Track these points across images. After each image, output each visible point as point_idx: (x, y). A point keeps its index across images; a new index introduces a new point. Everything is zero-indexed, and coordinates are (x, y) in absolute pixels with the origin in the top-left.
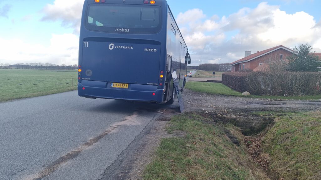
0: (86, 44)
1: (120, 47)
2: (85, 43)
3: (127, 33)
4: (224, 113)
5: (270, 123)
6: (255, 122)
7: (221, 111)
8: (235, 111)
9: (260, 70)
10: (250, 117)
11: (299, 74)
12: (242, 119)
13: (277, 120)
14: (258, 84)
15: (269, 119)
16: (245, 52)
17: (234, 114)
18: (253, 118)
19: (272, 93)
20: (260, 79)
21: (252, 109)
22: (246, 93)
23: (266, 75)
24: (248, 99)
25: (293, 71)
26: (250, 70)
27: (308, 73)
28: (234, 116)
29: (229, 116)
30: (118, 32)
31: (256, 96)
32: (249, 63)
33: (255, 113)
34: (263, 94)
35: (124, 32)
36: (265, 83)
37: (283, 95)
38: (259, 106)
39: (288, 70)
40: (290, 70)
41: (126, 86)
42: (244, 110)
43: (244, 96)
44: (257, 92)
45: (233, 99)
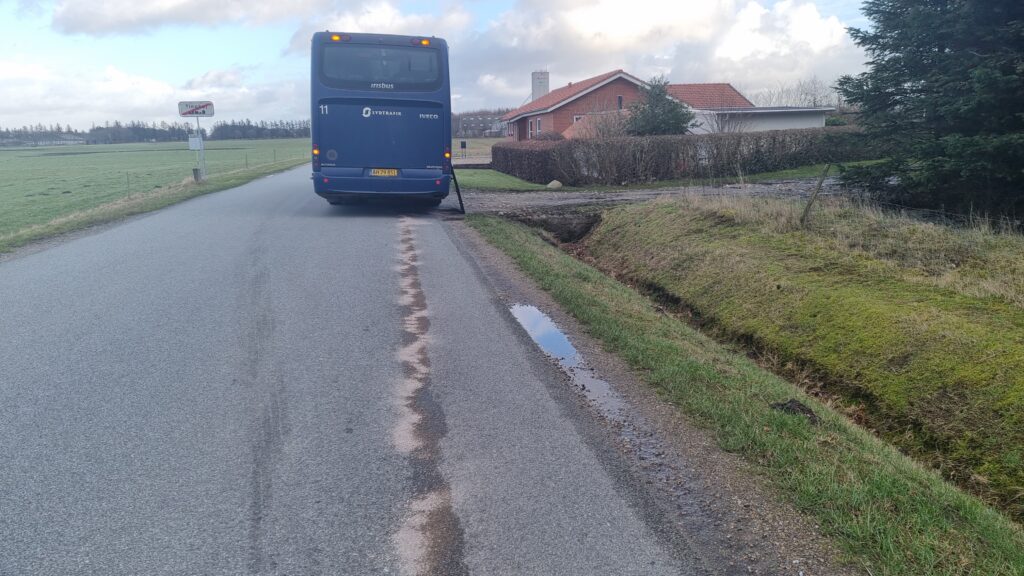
0: (324, 109)
1: (380, 113)
2: (322, 107)
3: (390, 90)
4: (528, 214)
5: (596, 221)
6: (575, 222)
7: (522, 210)
8: (544, 210)
9: (578, 136)
10: (567, 216)
11: (646, 141)
12: (556, 219)
13: (604, 216)
14: (576, 166)
15: (595, 215)
16: (533, 74)
17: (543, 213)
18: (571, 216)
19: (601, 183)
20: (578, 154)
21: (569, 206)
22: (555, 184)
23: (589, 146)
24: (560, 194)
25: (639, 134)
26: (557, 137)
27: (663, 137)
28: (544, 216)
29: (536, 217)
30: (376, 89)
31: (573, 188)
32: (552, 116)
33: (574, 209)
34: (586, 183)
35: (386, 89)
36: (587, 161)
37: (620, 184)
38: (577, 201)
39: (629, 132)
40: (633, 131)
41: (394, 173)
42: (557, 208)
43: (551, 190)
44: (574, 182)
45: (533, 195)
